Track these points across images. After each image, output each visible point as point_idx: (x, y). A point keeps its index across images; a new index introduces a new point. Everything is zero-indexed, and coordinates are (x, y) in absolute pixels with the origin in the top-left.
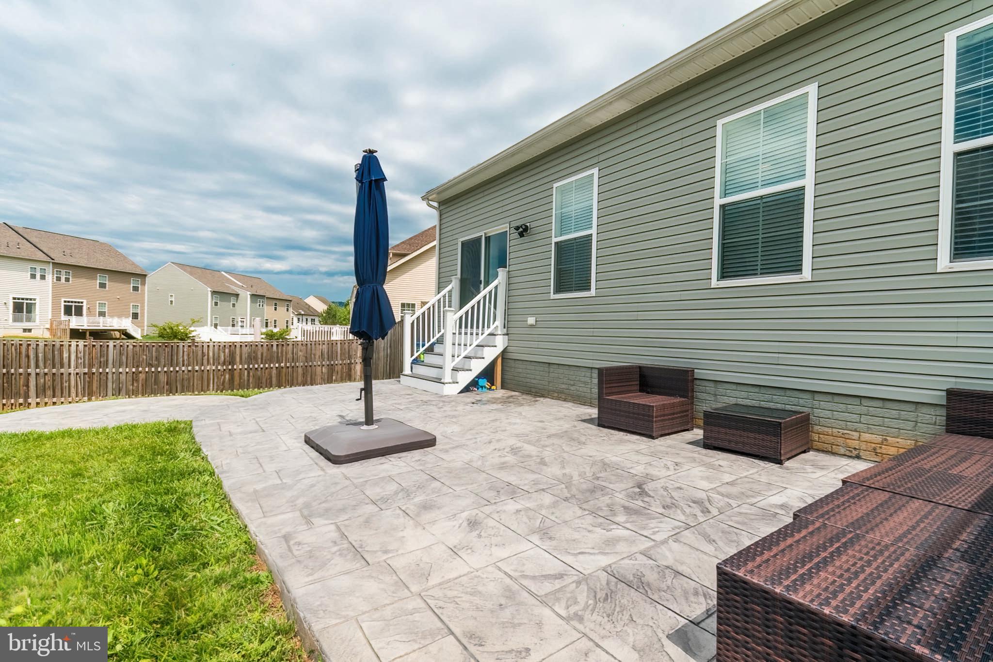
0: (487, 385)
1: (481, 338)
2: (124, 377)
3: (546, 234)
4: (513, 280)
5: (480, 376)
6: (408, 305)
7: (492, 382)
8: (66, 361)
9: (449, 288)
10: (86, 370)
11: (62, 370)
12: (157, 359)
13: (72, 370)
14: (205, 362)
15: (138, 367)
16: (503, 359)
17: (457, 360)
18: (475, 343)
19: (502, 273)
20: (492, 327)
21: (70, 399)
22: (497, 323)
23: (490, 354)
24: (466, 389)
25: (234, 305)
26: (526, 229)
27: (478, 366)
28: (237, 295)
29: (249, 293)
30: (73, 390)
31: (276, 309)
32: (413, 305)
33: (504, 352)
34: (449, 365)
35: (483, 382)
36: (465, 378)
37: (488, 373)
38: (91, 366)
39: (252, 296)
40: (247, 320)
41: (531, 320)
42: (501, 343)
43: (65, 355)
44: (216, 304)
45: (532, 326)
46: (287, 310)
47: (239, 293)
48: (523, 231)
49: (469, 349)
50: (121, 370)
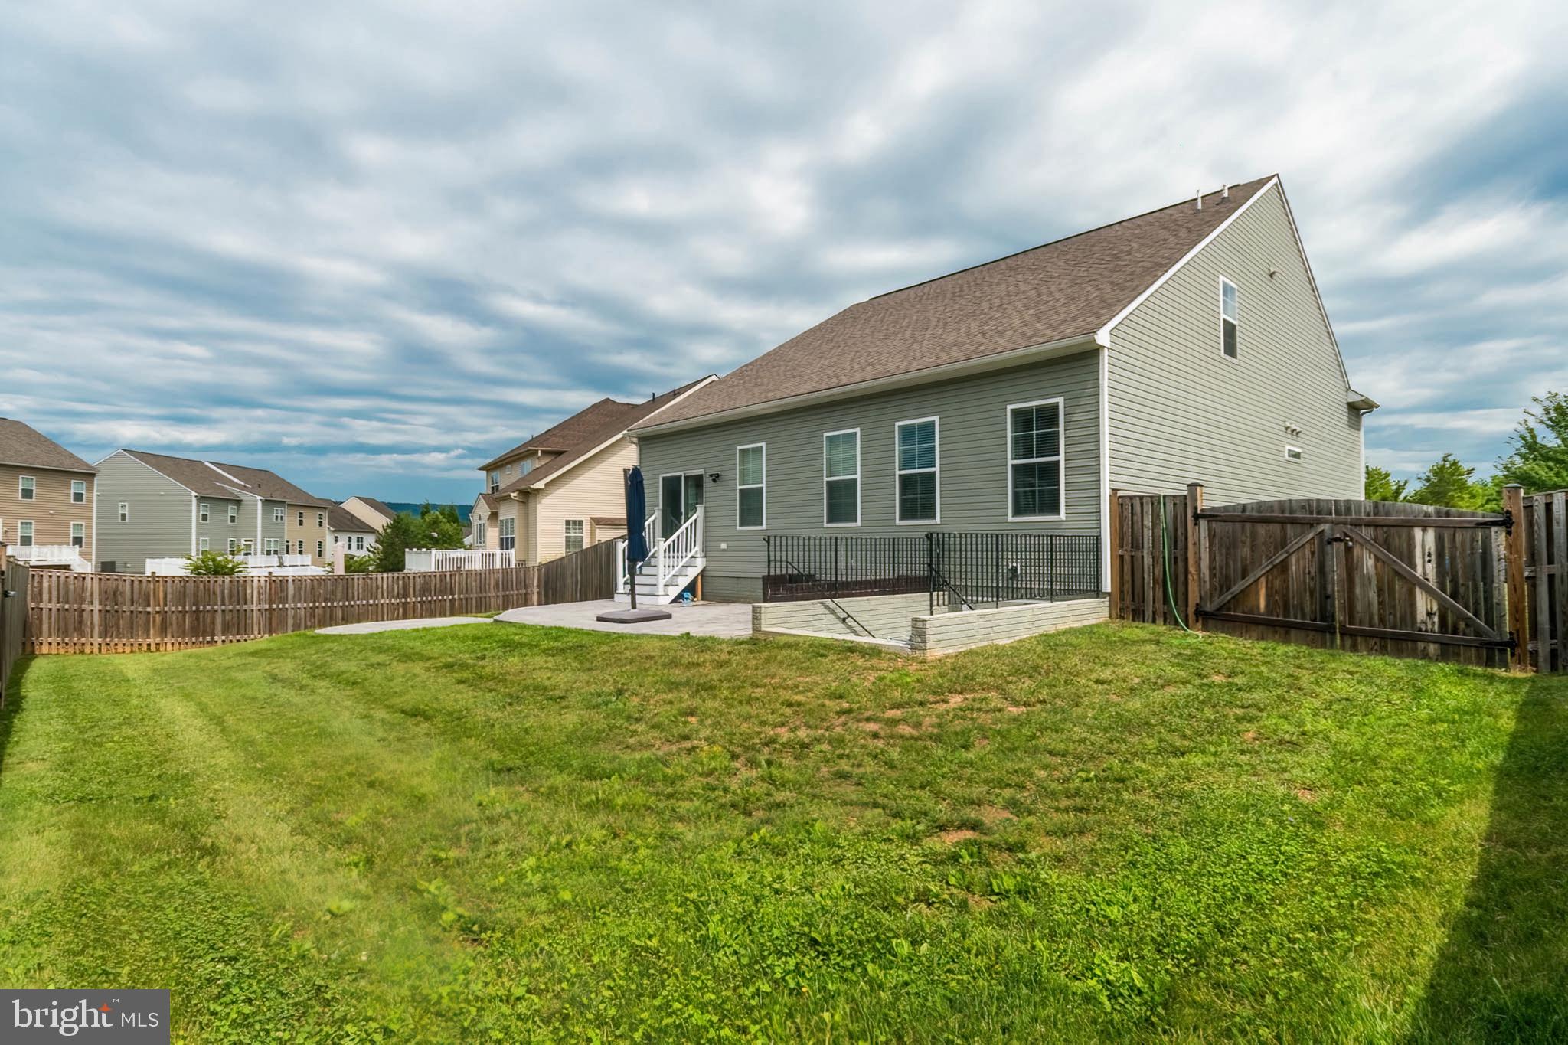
0: (691, 597)
1: (685, 560)
2: (303, 612)
3: (732, 482)
4: (709, 514)
5: (685, 590)
6: (574, 522)
7: (694, 595)
8: (249, 597)
9: (653, 518)
10: (267, 606)
11: (245, 607)
12: (333, 592)
13: (255, 607)
14: (379, 596)
15: (314, 602)
16: (702, 576)
17: (667, 577)
18: (681, 564)
19: (700, 509)
20: (693, 551)
21: (252, 636)
22: (697, 548)
23: (693, 573)
24: (674, 601)
25: (233, 519)
26: (718, 476)
27: (684, 582)
28: (238, 502)
29: (259, 498)
30: (256, 628)
31: (301, 523)
32: (581, 523)
33: (703, 570)
34: (662, 581)
35: (687, 595)
36: (674, 592)
37: (691, 588)
38: (271, 602)
39: (266, 502)
40: (256, 545)
41: (724, 546)
42: (700, 563)
43: (249, 591)
44: (205, 518)
45: (724, 550)
46: (321, 524)
47: (242, 497)
48: (716, 478)
49: (676, 569)
50: (299, 605)
